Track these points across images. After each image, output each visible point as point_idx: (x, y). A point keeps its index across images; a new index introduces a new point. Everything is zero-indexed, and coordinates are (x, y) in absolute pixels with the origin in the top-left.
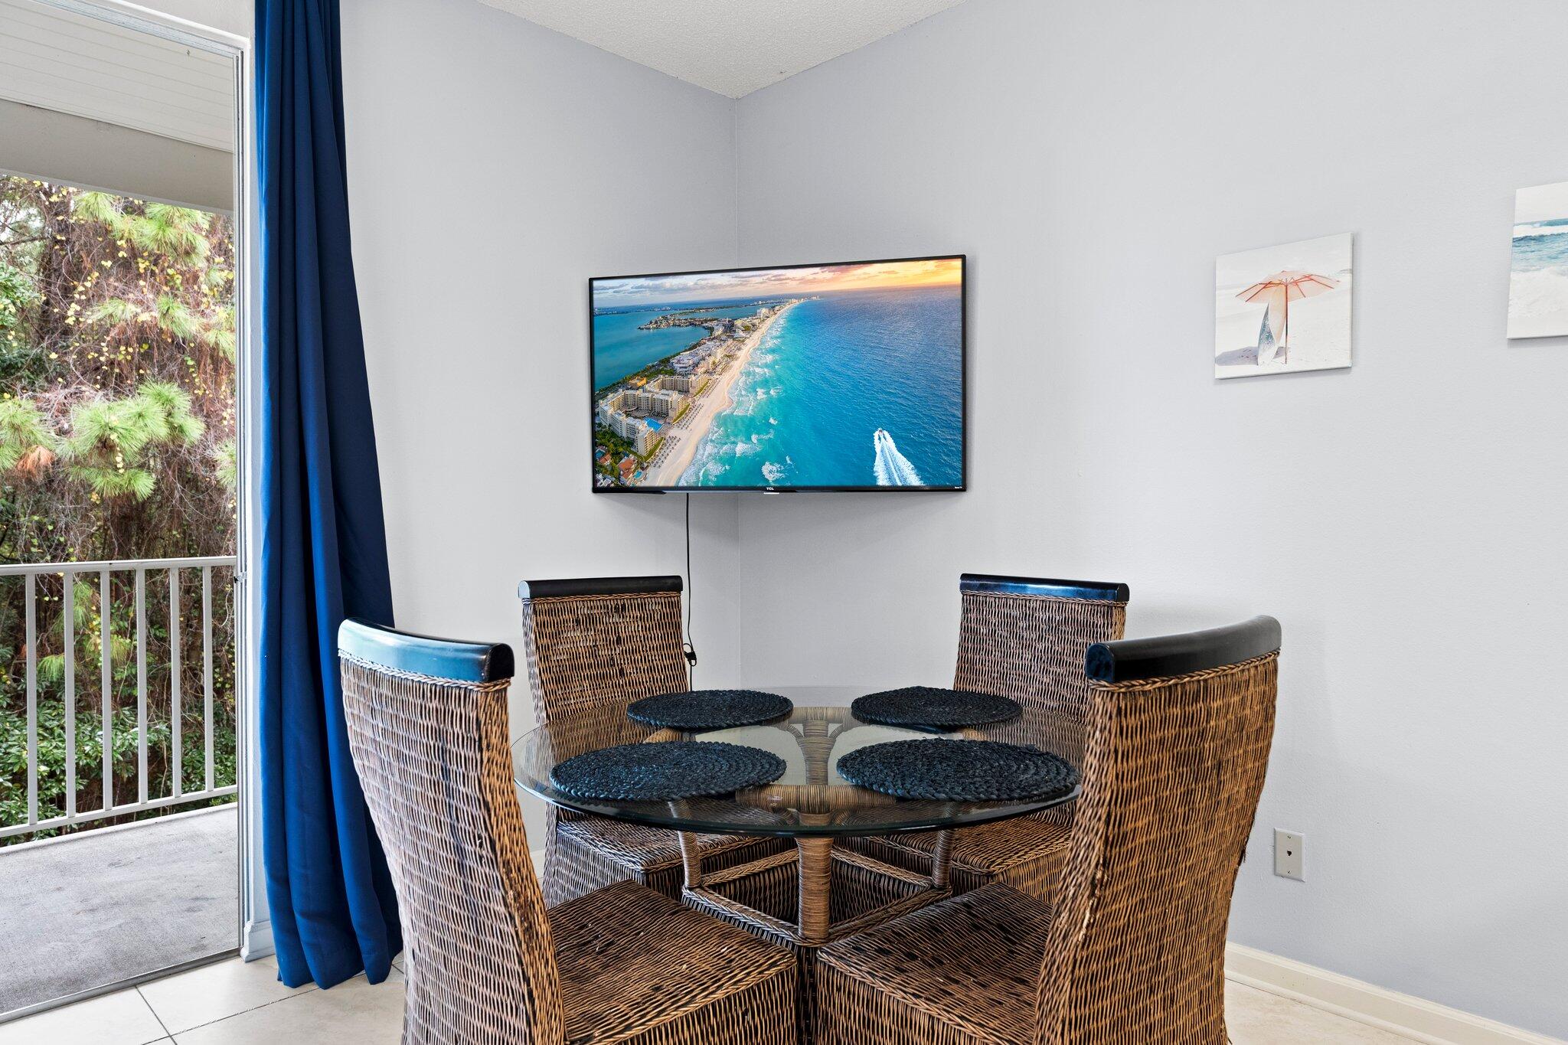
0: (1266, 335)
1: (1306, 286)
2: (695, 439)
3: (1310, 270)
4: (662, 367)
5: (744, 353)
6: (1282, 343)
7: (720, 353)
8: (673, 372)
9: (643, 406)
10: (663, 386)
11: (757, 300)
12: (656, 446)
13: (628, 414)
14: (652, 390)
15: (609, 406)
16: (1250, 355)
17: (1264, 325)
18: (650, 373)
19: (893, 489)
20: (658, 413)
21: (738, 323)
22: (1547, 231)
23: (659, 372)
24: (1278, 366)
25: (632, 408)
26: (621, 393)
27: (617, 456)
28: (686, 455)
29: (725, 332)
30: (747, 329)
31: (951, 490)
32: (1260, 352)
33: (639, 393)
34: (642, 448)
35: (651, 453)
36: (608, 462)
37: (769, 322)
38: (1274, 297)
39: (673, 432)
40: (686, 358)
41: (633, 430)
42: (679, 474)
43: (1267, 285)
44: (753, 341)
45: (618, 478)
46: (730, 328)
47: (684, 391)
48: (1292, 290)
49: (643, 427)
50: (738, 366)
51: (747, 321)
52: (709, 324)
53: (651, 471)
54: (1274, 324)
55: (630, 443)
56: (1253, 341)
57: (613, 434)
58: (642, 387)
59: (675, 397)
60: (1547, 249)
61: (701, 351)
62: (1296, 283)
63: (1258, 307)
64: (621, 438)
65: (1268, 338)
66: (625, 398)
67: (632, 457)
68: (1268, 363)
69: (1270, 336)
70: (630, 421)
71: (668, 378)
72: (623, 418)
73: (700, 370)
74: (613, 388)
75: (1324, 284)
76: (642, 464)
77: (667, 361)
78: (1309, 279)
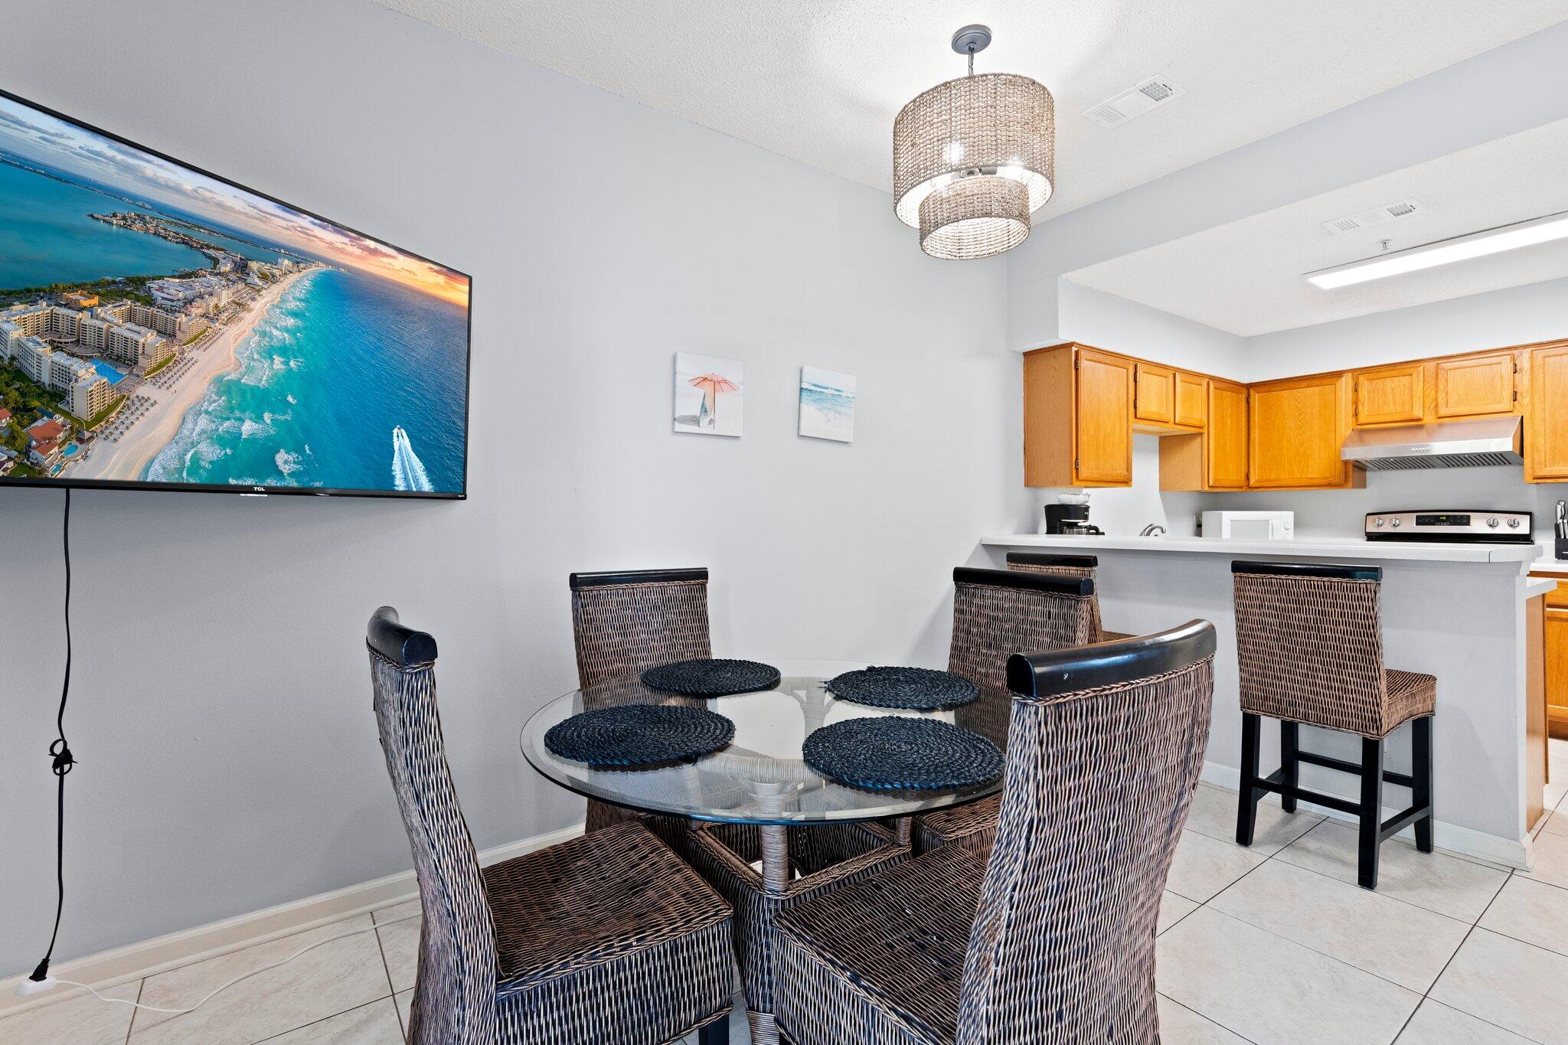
1: (724, 385)
2: (180, 406)
3: (728, 377)
4: (130, 289)
5: (258, 307)
7: (225, 297)
8: (149, 301)
9: (90, 338)
10: (130, 317)
11: (280, 247)
12: (111, 408)
13: (56, 347)
14: (111, 318)
15: (15, 326)
17: (703, 404)
18: (109, 291)
19: (408, 496)
20: (117, 357)
21: (254, 265)
22: (813, 388)
23: (127, 295)
25: (65, 339)
26: (43, 309)
27: (29, 412)
28: (166, 427)
29: (235, 270)
30: (262, 278)
32: (701, 419)
33: (84, 317)
34: (81, 406)
35: (100, 417)
37: (291, 279)
38: (708, 386)
39: (143, 391)
40: (174, 288)
41: (66, 375)
42: (151, 454)
43: (705, 379)
44: (270, 295)
45: (26, 452)
46: (242, 268)
47: (168, 333)
48: (718, 386)
49: (87, 375)
50: (248, 319)
51: (266, 268)
52: (212, 252)
53: (97, 447)
55: (58, 395)
57: (19, 374)
58: (90, 309)
59: (150, 338)
60: (816, 396)
61: (198, 285)
62: (719, 382)
64: (38, 384)
66: (53, 319)
67: (59, 419)
69: (706, 411)
70: (60, 358)
71: (140, 308)
72: (45, 351)
73: (196, 310)
75: (733, 388)
76: (80, 434)
77: (141, 282)
78: (725, 381)
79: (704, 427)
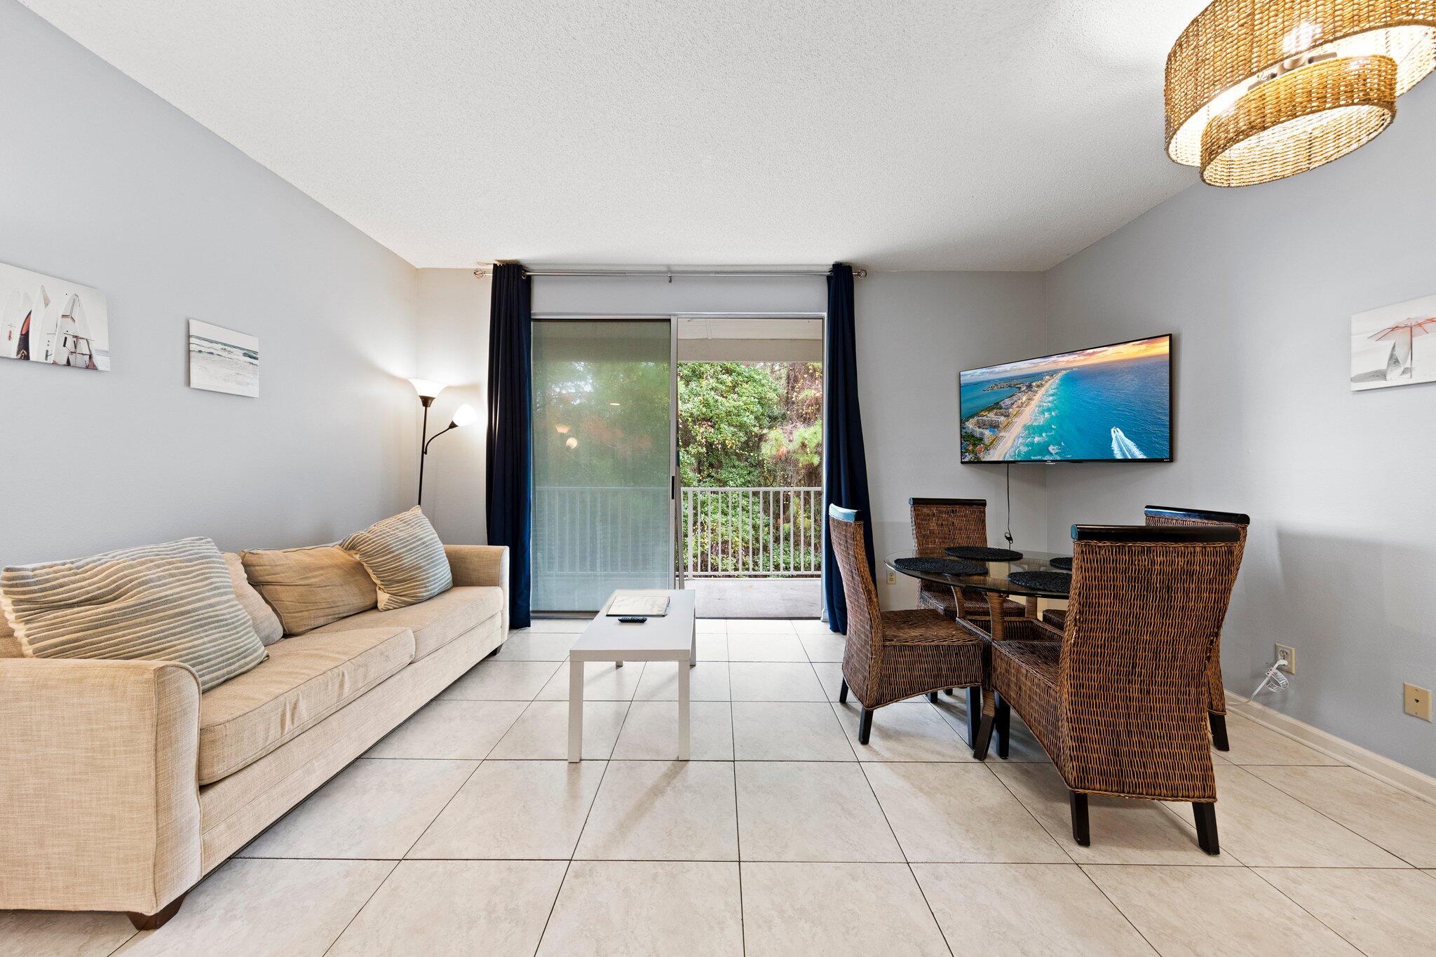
0: (1394, 360)
2: (1013, 437)
3: (1430, 316)
4: (996, 406)
5: (1037, 398)
6: (1408, 365)
7: (1024, 398)
8: (1001, 408)
9: (987, 423)
10: (996, 414)
11: (1044, 371)
12: (994, 440)
13: (979, 427)
14: (991, 416)
15: (970, 425)
16: (1381, 375)
17: (1392, 355)
18: (990, 409)
19: (1126, 460)
20: (994, 426)
21: (1034, 384)
23: (994, 408)
24: (1405, 380)
25: (981, 425)
26: (976, 418)
27: (975, 445)
28: (1009, 444)
29: (1027, 388)
30: (1038, 386)
31: (1165, 461)
32: (1389, 373)
33: (985, 418)
34: (987, 441)
35: (992, 443)
36: (971, 448)
37: (1050, 382)
38: (1401, 338)
39: (1002, 434)
40: (1008, 402)
41: (982, 434)
42: (1004, 453)
43: (1395, 328)
44: (1041, 392)
45: (976, 455)
46: (1030, 387)
47: (1007, 416)
48: (1415, 330)
49: (987, 433)
50: (1034, 403)
51: (1039, 383)
52: (1018, 386)
53: (991, 451)
54: (1400, 353)
55: (981, 439)
56: (1383, 365)
57: (973, 436)
58: (986, 415)
59: (1002, 418)
61: (1015, 398)
62: (1420, 325)
63: (1387, 345)
64: (977, 438)
65: (1395, 362)
66: (979, 420)
67: (982, 445)
68: (1395, 378)
69: (1397, 361)
70: (981, 430)
71: (998, 411)
72: (977, 429)
73: (1015, 406)
74: (972, 417)
76: (987, 449)
77: (998, 403)
78: (1429, 321)
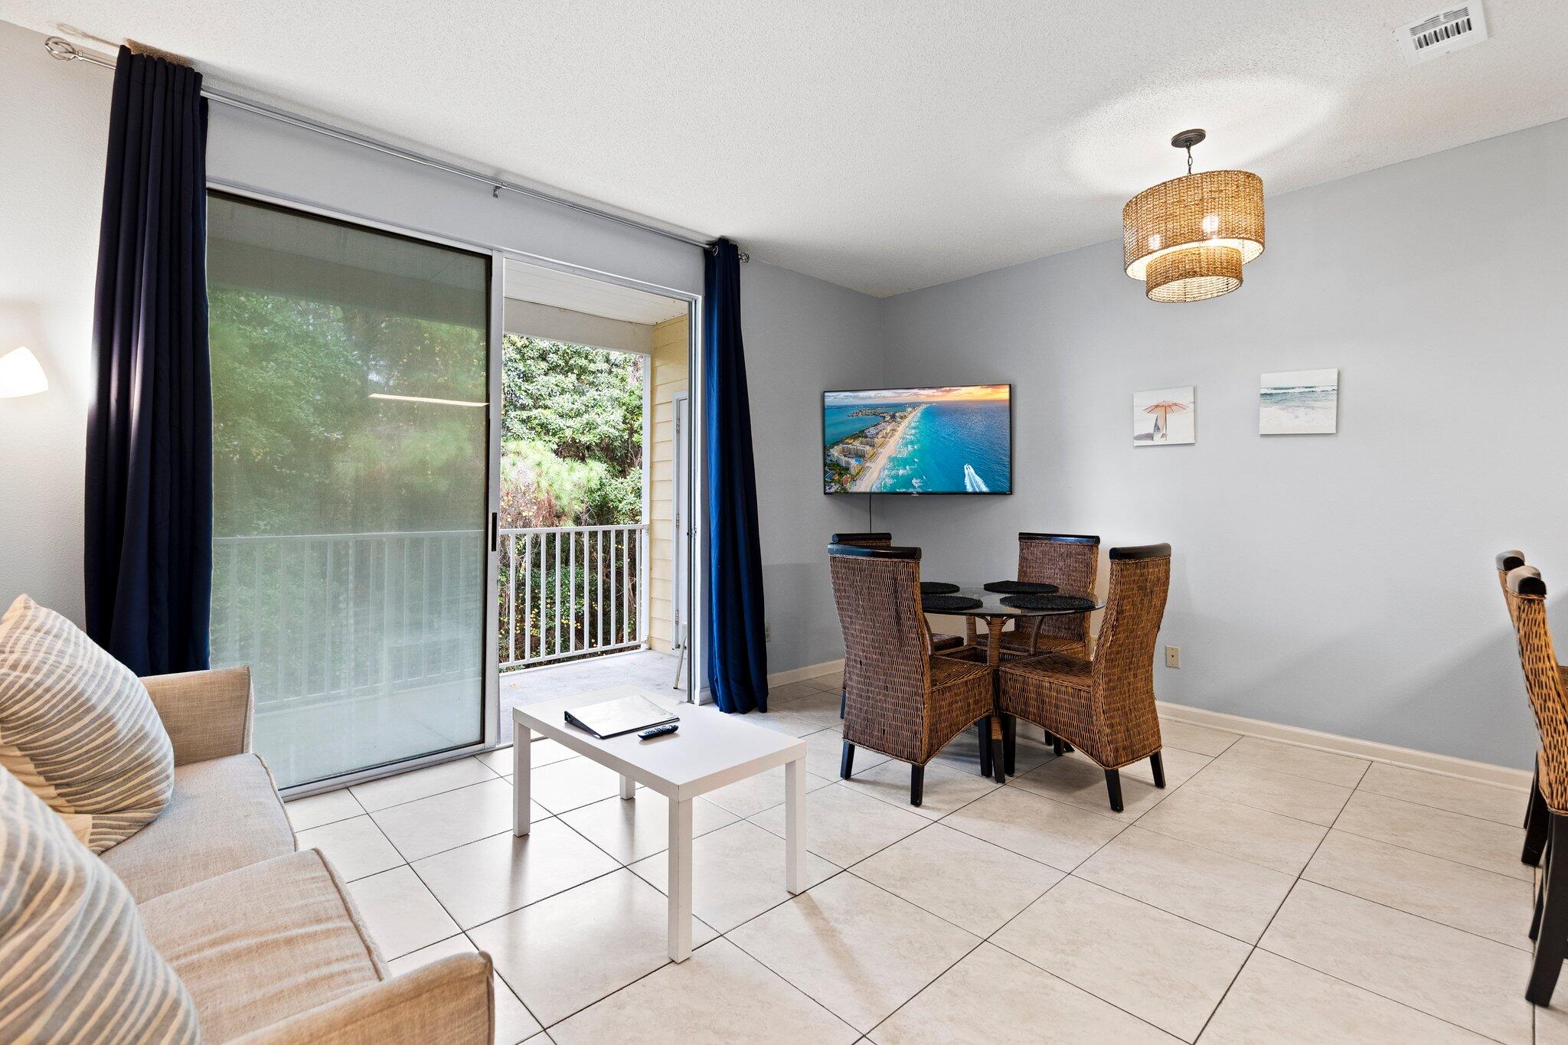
0: (1157, 428)
1: (1174, 408)
2: (880, 466)
3: (1175, 401)
4: (861, 434)
5: (901, 429)
7: (889, 428)
8: (866, 437)
9: (853, 452)
10: (861, 443)
12: (860, 471)
13: (845, 456)
14: (857, 445)
15: (835, 452)
16: (1150, 437)
17: (1156, 424)
18: (855, 437)
19: (975, 493)
20: (860, 456)
21: (897, 414)
23: (860, 437)
24: (1163, 442)
25: (847, 453)
26: (841, 446)
27: (841, 474)
28: (875, 475)
29: (891, 418)
30: (901, 418)
31: (1005, 494)
32: (1154, 435)
33: (850, 446)
34: (853, 471)
35: (858, 474)
36: (837, 477)
37: (912, 415)
38: (1160, 412)
39: (867, 465)
40: (873, 431)
41: (848, 463)
42: (870, 485)
43: (1157, 406)
44: (905, 423)
45: (841, 485)
46: (893, 417)
47: (872, 446)
48: (1168, 409)
49: (853, 462)
50: (898, 434)
51: (902, 414)
52: (883, 415)
53: (858, 482)
54: (1160, 423)
55: (847, 469)
57: (838, 465)
58: (851, 443)
59: (868, 448)
61: (880, 427)
62: (1170, 406)
63: (1153, 416)
64: (842, 467)
66: (843, 448)
67: (848, 476)
69: (1159, 429)
70: (846, 459)
71: (864, 440)
72: (843, 457)
73: (880, 436)
74: (837, 443)
75: (1182, 407)
76: (854, 479)
77: (863, 431)
78: (1175, 404)
79: (1158, 440)
